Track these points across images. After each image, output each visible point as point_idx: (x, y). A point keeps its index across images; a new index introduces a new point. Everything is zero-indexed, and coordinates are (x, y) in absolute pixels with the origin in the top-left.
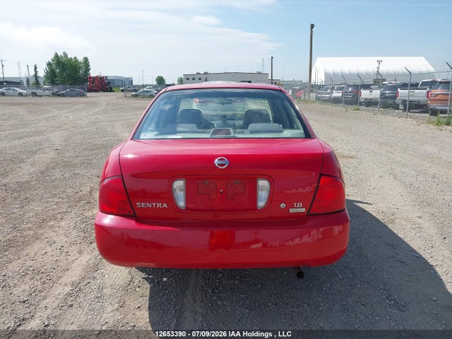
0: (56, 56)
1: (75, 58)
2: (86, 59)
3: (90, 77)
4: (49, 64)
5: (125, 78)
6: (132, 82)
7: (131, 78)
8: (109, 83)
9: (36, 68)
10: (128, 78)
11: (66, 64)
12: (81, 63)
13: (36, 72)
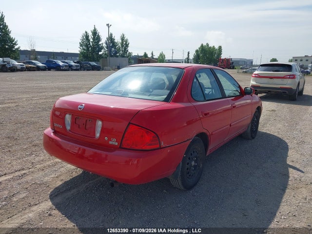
0: (202, 45)
1: (214, 46)
2: (220, 47)
3: (221, 59)
4: (197, 51)
5: (247, 60)
6: (252, 62)
7: (252, 60)
8: (233, 63)
9: (189, 54)
10: (250, 60)
11: (207, 51)
12: (216, 50)
13: (188, 56)
